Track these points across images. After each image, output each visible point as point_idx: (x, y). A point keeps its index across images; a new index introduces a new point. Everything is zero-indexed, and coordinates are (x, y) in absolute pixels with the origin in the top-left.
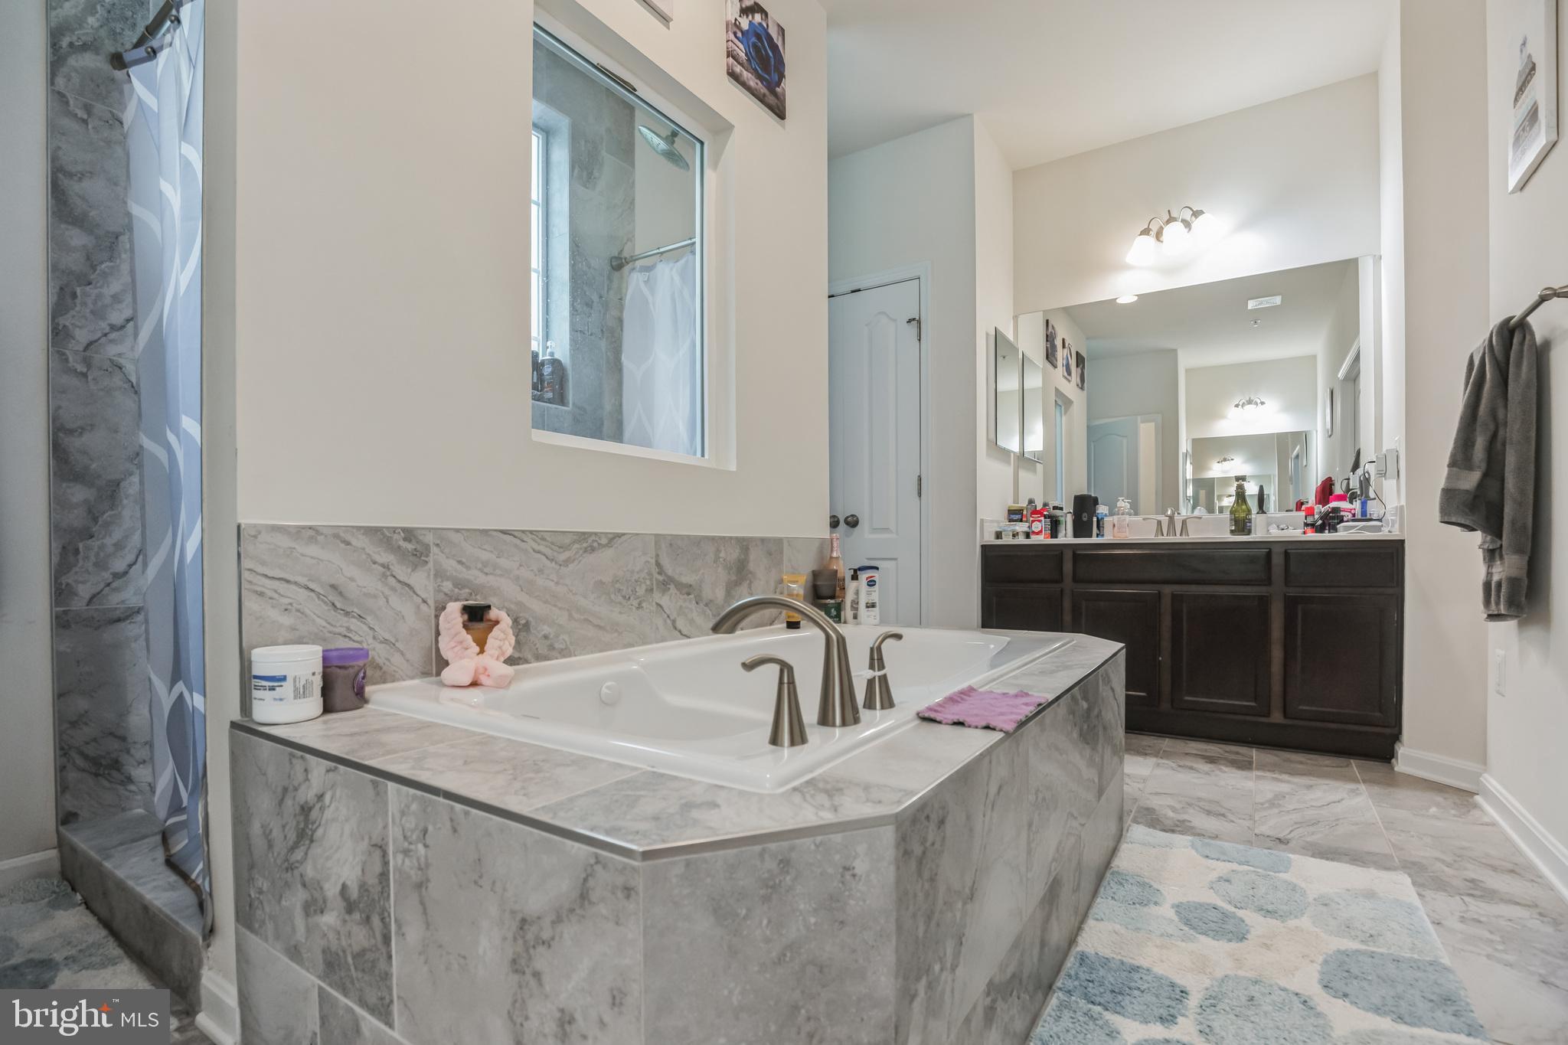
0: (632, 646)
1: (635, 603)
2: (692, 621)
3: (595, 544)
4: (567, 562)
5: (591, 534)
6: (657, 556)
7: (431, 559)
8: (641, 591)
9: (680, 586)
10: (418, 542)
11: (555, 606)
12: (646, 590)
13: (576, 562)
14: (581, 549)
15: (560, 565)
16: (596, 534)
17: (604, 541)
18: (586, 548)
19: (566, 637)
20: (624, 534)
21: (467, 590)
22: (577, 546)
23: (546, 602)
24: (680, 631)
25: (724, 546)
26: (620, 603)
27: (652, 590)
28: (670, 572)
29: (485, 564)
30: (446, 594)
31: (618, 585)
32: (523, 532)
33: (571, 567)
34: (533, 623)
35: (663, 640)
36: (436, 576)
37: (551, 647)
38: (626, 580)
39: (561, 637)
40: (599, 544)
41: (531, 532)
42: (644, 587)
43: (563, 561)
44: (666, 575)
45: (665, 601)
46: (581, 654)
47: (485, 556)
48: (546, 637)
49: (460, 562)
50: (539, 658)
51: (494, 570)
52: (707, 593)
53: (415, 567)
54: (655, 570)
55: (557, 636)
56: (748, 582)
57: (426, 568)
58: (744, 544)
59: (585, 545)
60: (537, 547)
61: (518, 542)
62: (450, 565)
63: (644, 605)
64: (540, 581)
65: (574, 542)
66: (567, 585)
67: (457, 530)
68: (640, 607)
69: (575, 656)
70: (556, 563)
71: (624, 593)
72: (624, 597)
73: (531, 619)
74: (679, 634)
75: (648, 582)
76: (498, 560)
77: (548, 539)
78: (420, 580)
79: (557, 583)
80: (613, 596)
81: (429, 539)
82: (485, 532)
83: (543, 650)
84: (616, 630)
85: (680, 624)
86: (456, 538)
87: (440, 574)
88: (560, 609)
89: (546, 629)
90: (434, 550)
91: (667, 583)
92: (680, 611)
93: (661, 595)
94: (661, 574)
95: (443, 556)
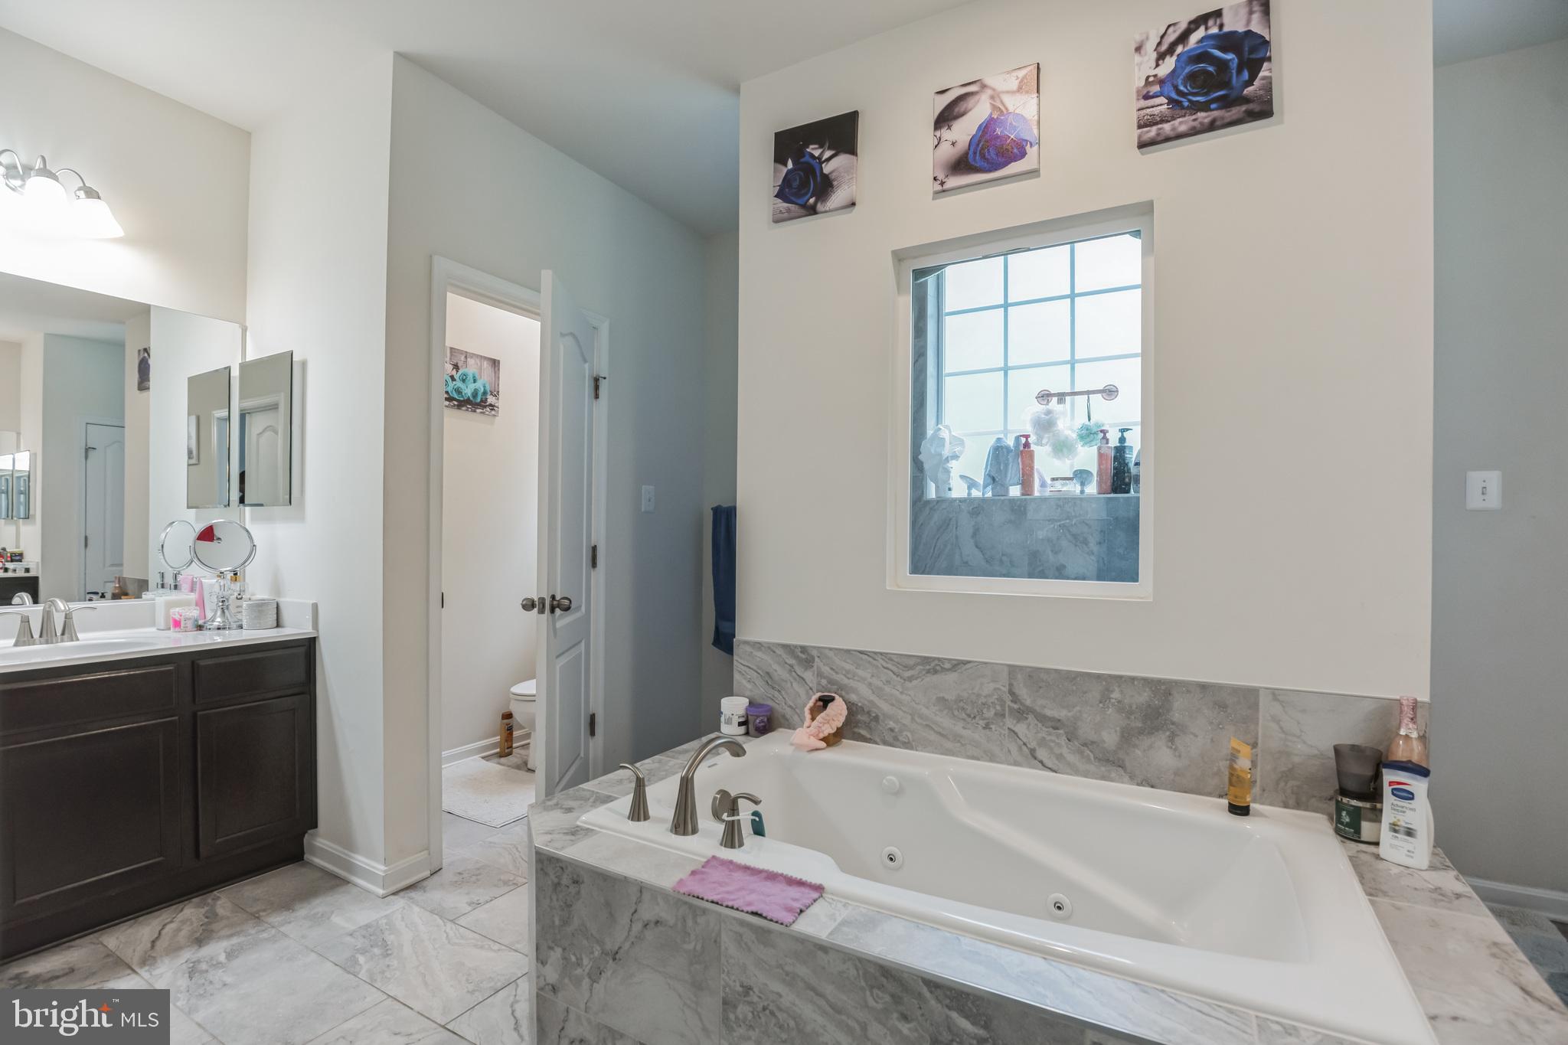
0: (978, 759)
1: (982, 723)
2: (1060, 757)
3: (938, 668)
4: (910, 679)
5: (935, 659)
6: (1011, 685)
7: (815, 665)
8: (990, 714)
9: (1042, 718)
10: (808, 654)
11: (900, 709)
12: (996, 714)
13: (919, 680)
14: (924, 670)
15: (905, 680)
16: (939, 659)
17: (947, 666)
18: (929, 669)
19: (909, 735)
20: (969, 662)
21: (836, 687)
22: (921, 667)
23: (892, 705)
24: (1041, 762)
25: (1119, 686)
26: (964, 720)
27: (1003, 716)
28: (1028, 702)
29: (848, 672)
30: (823, 687)
31: (961, 704)
32: (875, 653)
33: (915, 682)
34: (881, 717)
35: (1016, 764)
36: (818, 675)
37: (896, 739)
38: (972, 701)
39: (905, 733)
40: (942, 667)
41: (881, 654)
42: (993, 712)
43: (908, 677)
44: (1022, 704)
45: (1021, 728)
46: (922, 751)
47: (848, 667)
48: (892, 730)
49: (832, 669)
50: (885, 743)
51: (854, 676)
52: (1086, 731)
53: (806, 669)
54: (1007, 698)
55: (901, 731)
56: (1168, 733)
57: (812, 670)
58: (1163, 690)
59: (928, 667)
60: (885, 664)
61: (870, 659)
62: (826, 670)
63: (993, 727)
64: (887, 689)
65: (918, 664)
66: (910, 695)
67: (831, 649)
68: (987, 727)
69: (917, 750)
70: (901, 678)
71: (968, 712)
72: (969, 716)
73: (880, 714)
74: (1040, 765)
75: (998, 708)
76: (857, 671)
77: (896, 660)
78: (809, 676)
79: (902, 693)
80: (956, 713)
81: (815, 653)
82: (848, 651)
83: (889, 738)
84: (959, 741)
85: (1042, 754)
86: (831, 654)
87: (820, 675)
88: (905, 712)
89: (892, 724)
90: (817, 659)
91: (1023, 712)
92: (1042, 742)
93: (1015, 722)
94: (1016, 703)
95: (822, 664)
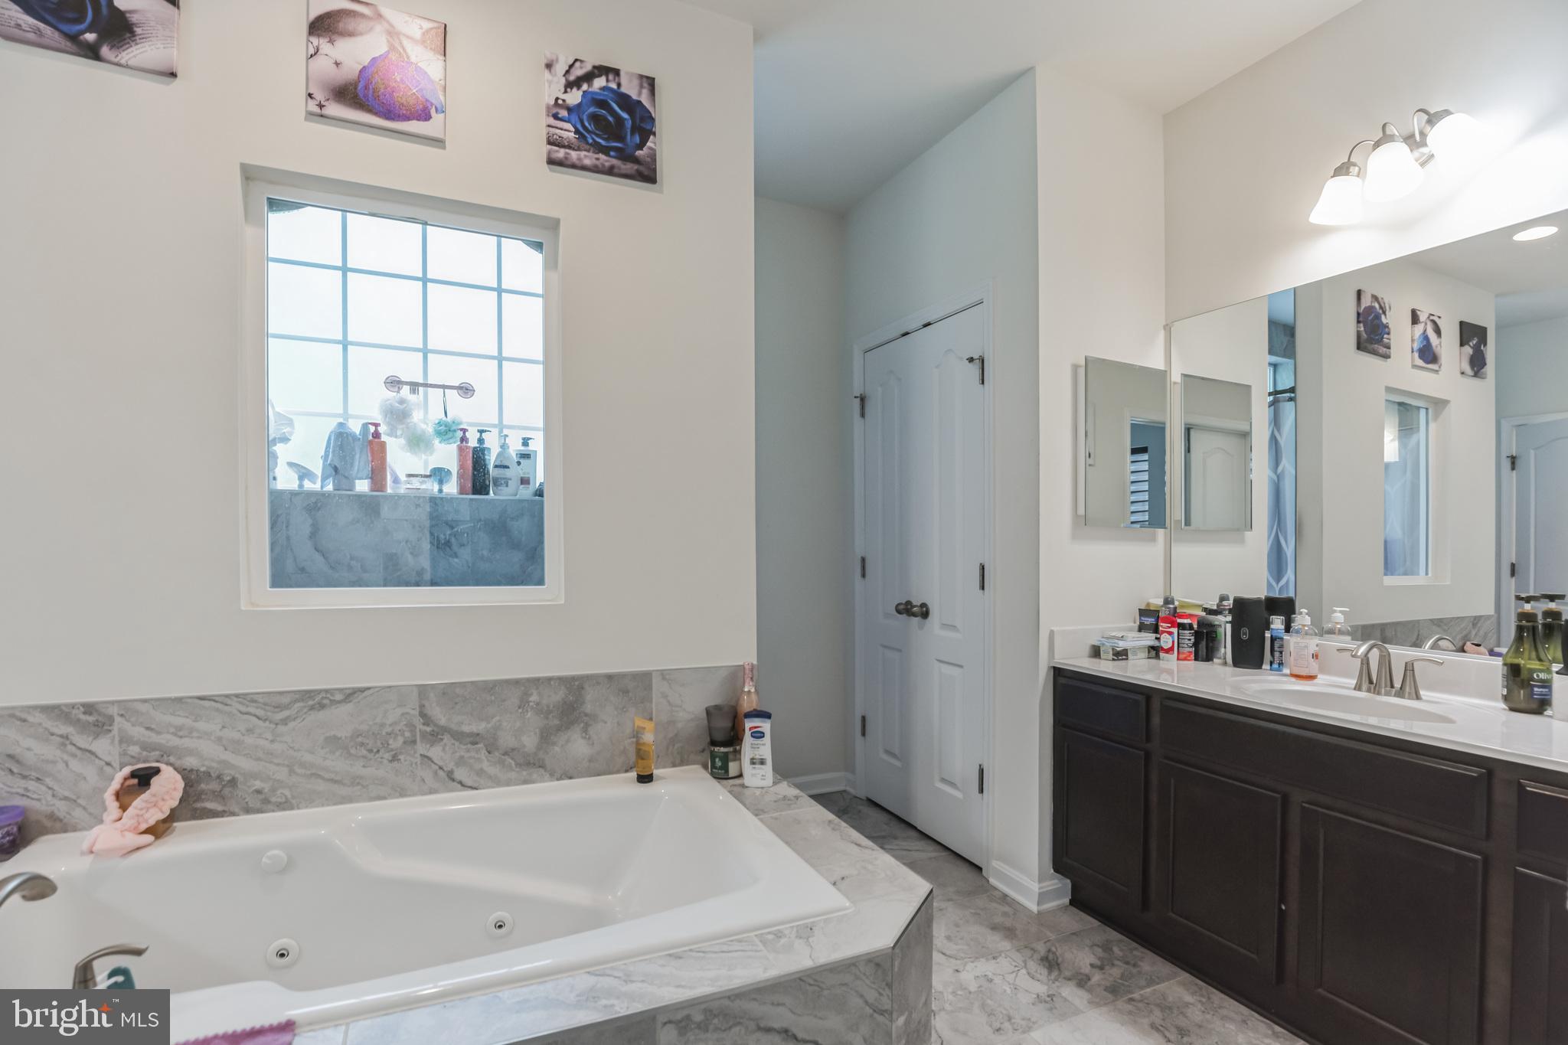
0: (384, 798)
1: (388, 756)
2: (481, 772)
3: (326, 701)
4: (285, 721)
5: (319, 691)
6: (422, 706)
7: (115, 729)
8: (396, 743)
9: (459, 736)
10: (100, 714)
11: (271, 762)
12: (405, 743)
13: (299, 720)
14: (305, 707)
15: (277, 724)
16: (327, 691)
17: (339, 697)
18: (313, 705)
19: (287, 793)
20: (369, 688)
21: (157, 753)
22: (301, 704)
23: (258, 759)
24: (461, 783)
25: (537, 688)
26: (364, 757)
27: (414, 742)
28: (443, 722)
29: (180, 728)
30: (133, 757)
31: (360, 739)
32: (227, 696)
33: (292, 725)
34: (241, 779)
35: (432, 791)
36: (121, 742)
37: (266, 801)
38: (373, 734)
39: (279, 792)
40: (331, 700)
41: (237, 696)
42: (401, 740)
43: (281, 720)
44: (436, 725)
45: (435, 752)
46: (307, 807)
47: (178, 721)
48: (258, 792)
49: (148, 728)
50: (248, 810)
51: (191, 733)
52: (506, 740)
53: (97, 736)
54: (418, 722)
55: (273, 790)
56: (582, 725)
57: (111, 735)
58: (575, 686)
59: (311, 703)
60: (243, 709)
61: (219, 706)
62: (137, 732)
63: (402, 757)
64: (249, 740)
65: (296, 701)
66: (286, 742)
67: (145, 701)
68: (394, 758)
69: (298, 808)
70: (270, 722)
71: (369, 747)
72: (370, 751)
73: (237, 776)
74: (459, 786)
75: (407, 734)
76: (196, 725)
77: (261, 700)
78: (103, 746)
79: (272, 741)
80: (353, 751)
81: (114, 711)
82: (179, 700)
83: (254, 802)
84: (358, 784)
85: (460, 774)
86: (143, 708)
87: (125, 740)
88: (278, 765)
89: (258, 784)
90: (118, 719)
91: (438, 734)
92: (461, 762)
93: (428, 746)
94: (428, 725)
95: (129, 724)
